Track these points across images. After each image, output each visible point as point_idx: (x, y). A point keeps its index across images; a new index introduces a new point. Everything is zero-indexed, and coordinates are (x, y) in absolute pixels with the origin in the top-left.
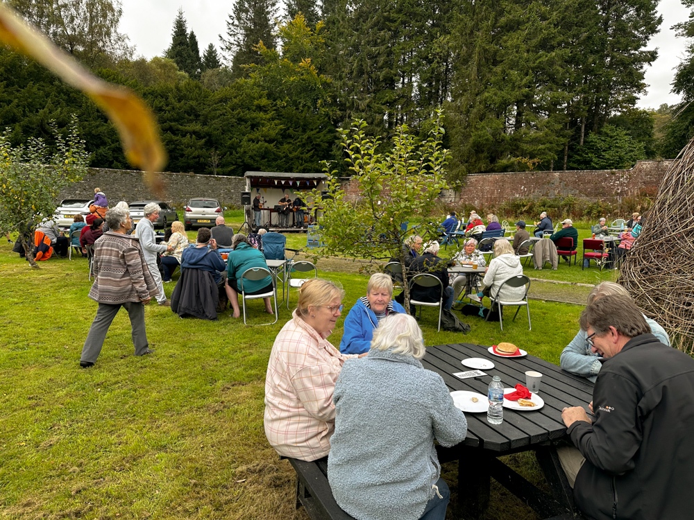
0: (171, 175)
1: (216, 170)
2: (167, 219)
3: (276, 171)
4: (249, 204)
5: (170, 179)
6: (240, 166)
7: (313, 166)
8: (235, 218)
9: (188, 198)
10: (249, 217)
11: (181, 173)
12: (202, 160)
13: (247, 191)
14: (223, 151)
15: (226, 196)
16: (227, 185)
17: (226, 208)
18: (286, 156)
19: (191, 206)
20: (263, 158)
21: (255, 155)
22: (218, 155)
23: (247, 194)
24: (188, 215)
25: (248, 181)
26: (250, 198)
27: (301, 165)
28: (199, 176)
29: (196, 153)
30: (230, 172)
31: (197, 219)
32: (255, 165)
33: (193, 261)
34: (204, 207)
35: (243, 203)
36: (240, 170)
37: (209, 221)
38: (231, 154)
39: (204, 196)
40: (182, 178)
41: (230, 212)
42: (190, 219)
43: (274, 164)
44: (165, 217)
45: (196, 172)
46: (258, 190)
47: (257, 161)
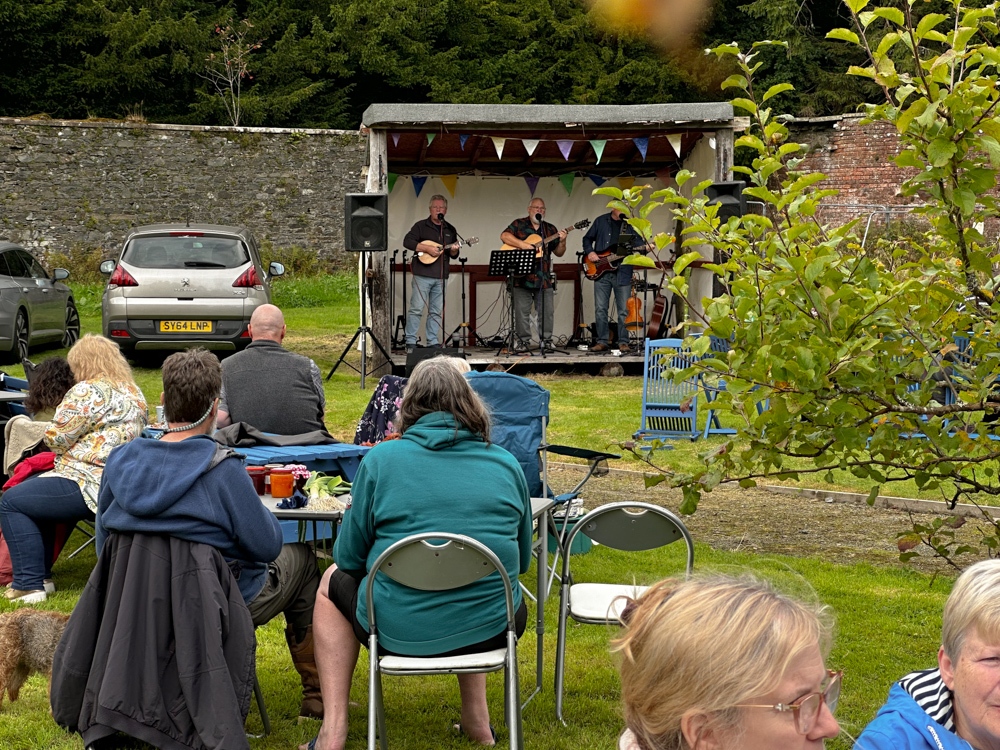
0: (50, 130)
1: (238, 102)
2: (33, 319)
3: (501, 98)
4: (382, 245)
5: (46, 148)
6: (341, 82)
7: (662, 73)
8: (318, 312)
9: (121, 228)
10: (377, 304)
11: (91, 120)
12: (180, 60)
13: (371, 189)
14: (272, 20)
15: (278, 216)
16: (282, 167)
17: (280, 268)
18: (543, 32)
19: (135, 262)
20: (442, 42)
21: (406, 32)
22: (250, 38)
23: (371, 201)
24: (122, 300)
25: (377, 147)
26: (382, 222)
27: (611, 68)
28: (165, 132)
29: (156, 33)
30: (297, 109)
31: (157, 319)
32: (407, 76)
33: (149, 501)
34: (190, 265)
35: (354, 245)
36: (340, 101)
37: (208, 328)
38: (305, 30)
39: (188, 218)
40: (97, 141)
41: (297, 285)
42: (130, 318)
43: (490, 66)
44: (23, 309)
45: (153, 116)
46: (419, 184)
47: (416, 59)
